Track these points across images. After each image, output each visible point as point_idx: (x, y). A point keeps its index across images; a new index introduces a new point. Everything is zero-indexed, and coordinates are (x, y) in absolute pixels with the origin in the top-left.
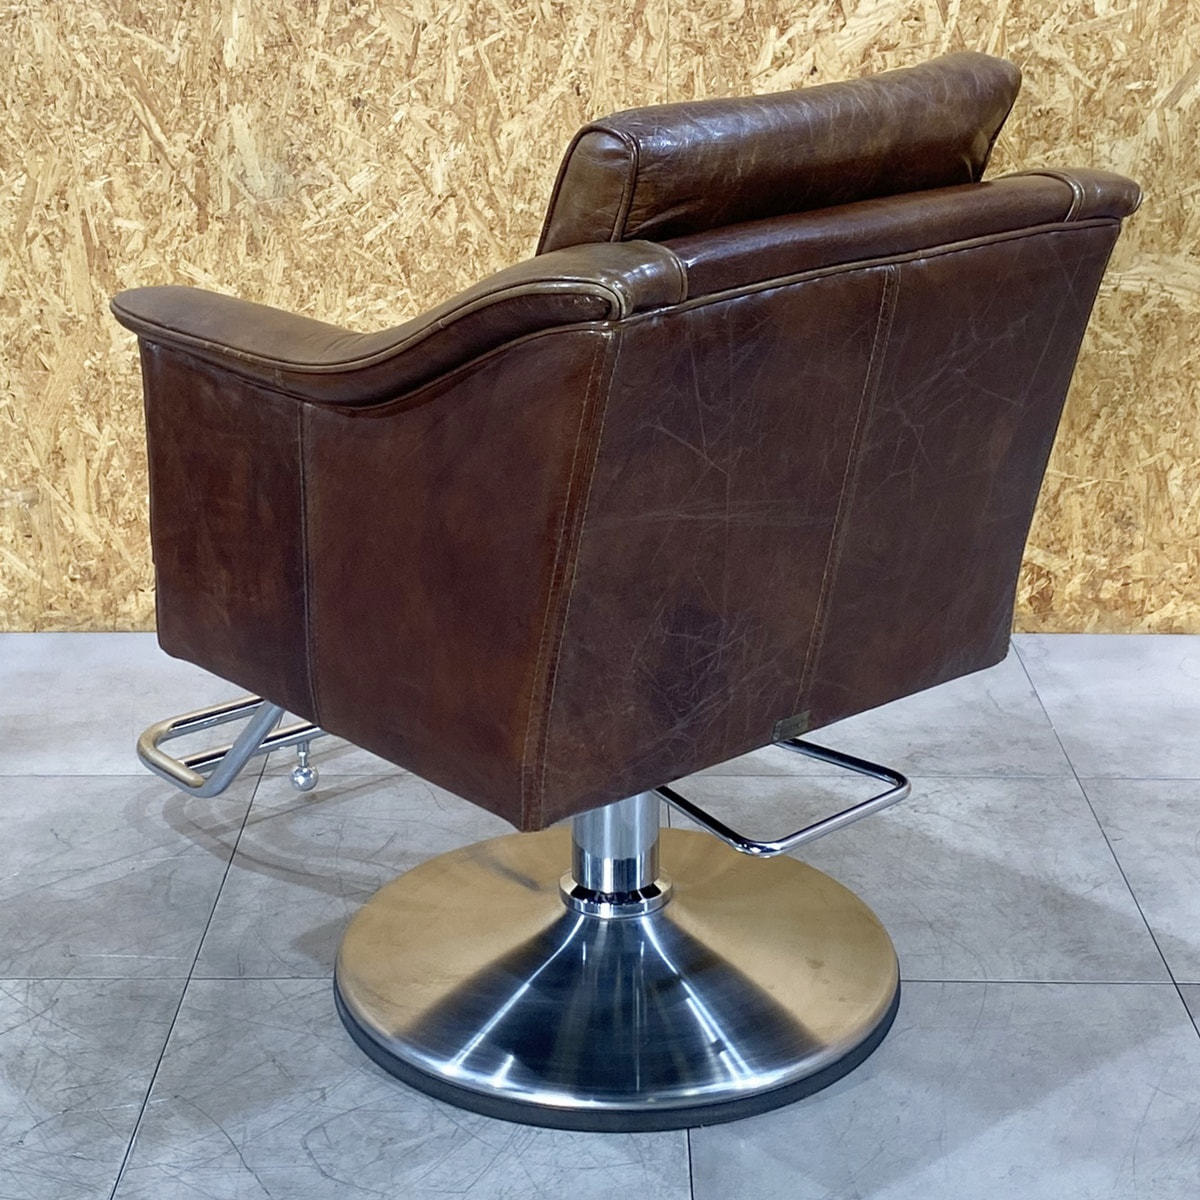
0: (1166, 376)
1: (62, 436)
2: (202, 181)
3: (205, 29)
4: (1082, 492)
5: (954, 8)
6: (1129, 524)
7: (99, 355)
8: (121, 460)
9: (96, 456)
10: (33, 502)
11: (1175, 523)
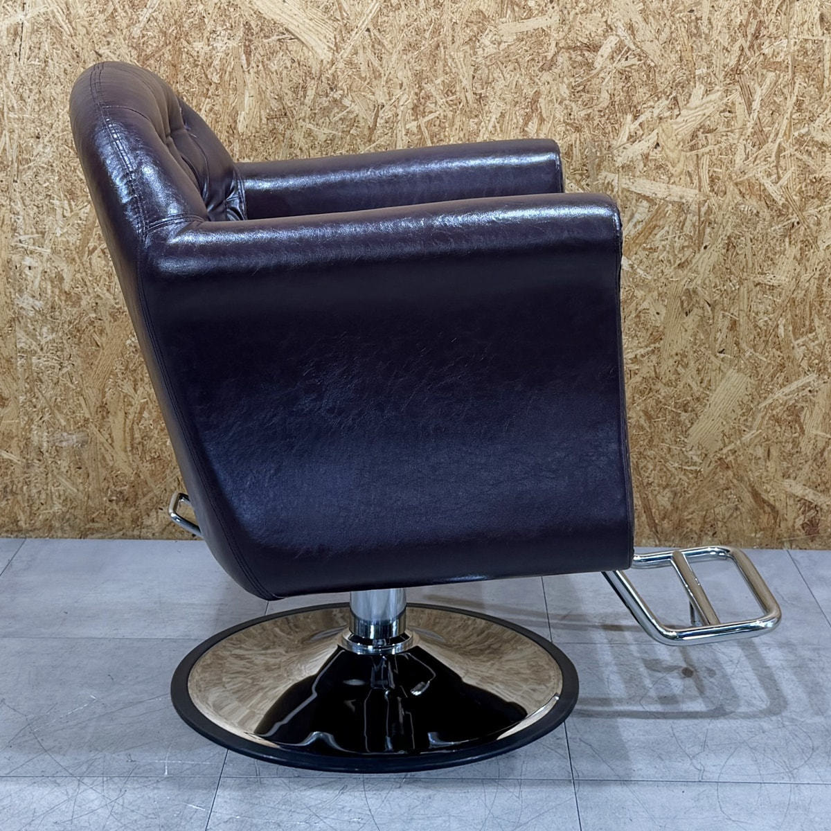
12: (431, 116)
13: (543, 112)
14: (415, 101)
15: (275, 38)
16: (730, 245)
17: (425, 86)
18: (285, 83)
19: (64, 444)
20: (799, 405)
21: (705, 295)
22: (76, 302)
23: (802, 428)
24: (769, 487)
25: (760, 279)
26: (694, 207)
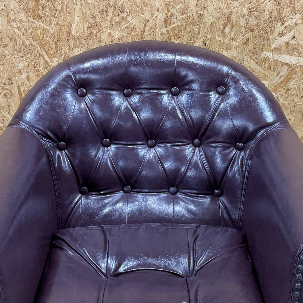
12: (174, 25)
13: (234, 22)
14: (166, 18)
17: (170, 9)
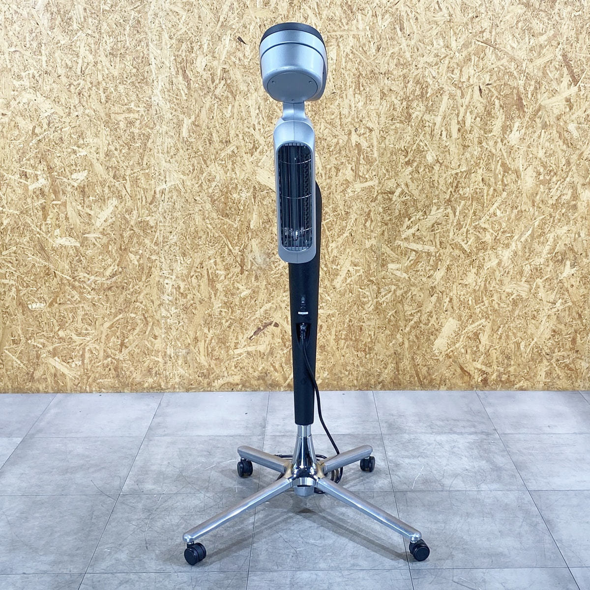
0: (519, 316)
1: (198, 334)
2: (243, 260)
3: (245, 218)
4: (496, 349)
5: (457, 214)
6: (509, 358)
7: (210, 310)
8: (215, 340)
9: (208, 339)
10: (188, 353)
11: (522, 358)
15: (266, 192)
16: (448, 269)
18: (270, 210)
19: (180, 354)
20: (478, 332)
21: (439, 289)
22: (186, 297)
23: (479, 341)
24: (467, 365)
25: (461, 282)
26: (433, 254)
